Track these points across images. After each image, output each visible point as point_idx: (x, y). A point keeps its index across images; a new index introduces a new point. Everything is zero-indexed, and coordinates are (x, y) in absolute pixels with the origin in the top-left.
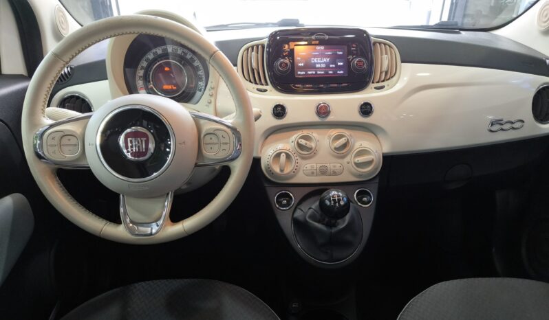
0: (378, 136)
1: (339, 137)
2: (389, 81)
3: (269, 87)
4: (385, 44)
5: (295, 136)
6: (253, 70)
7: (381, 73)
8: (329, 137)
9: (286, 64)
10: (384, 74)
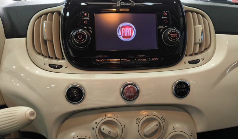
0: (193, 115)
1: (149, 120)
2: (204, 54)
3: (64, 62)
4: (197, 13)
5: (98, 120)
6: (45, 42)
7: (195, 44)
8: (138, 120)
9: (84, 36)
10: (198, 46)
